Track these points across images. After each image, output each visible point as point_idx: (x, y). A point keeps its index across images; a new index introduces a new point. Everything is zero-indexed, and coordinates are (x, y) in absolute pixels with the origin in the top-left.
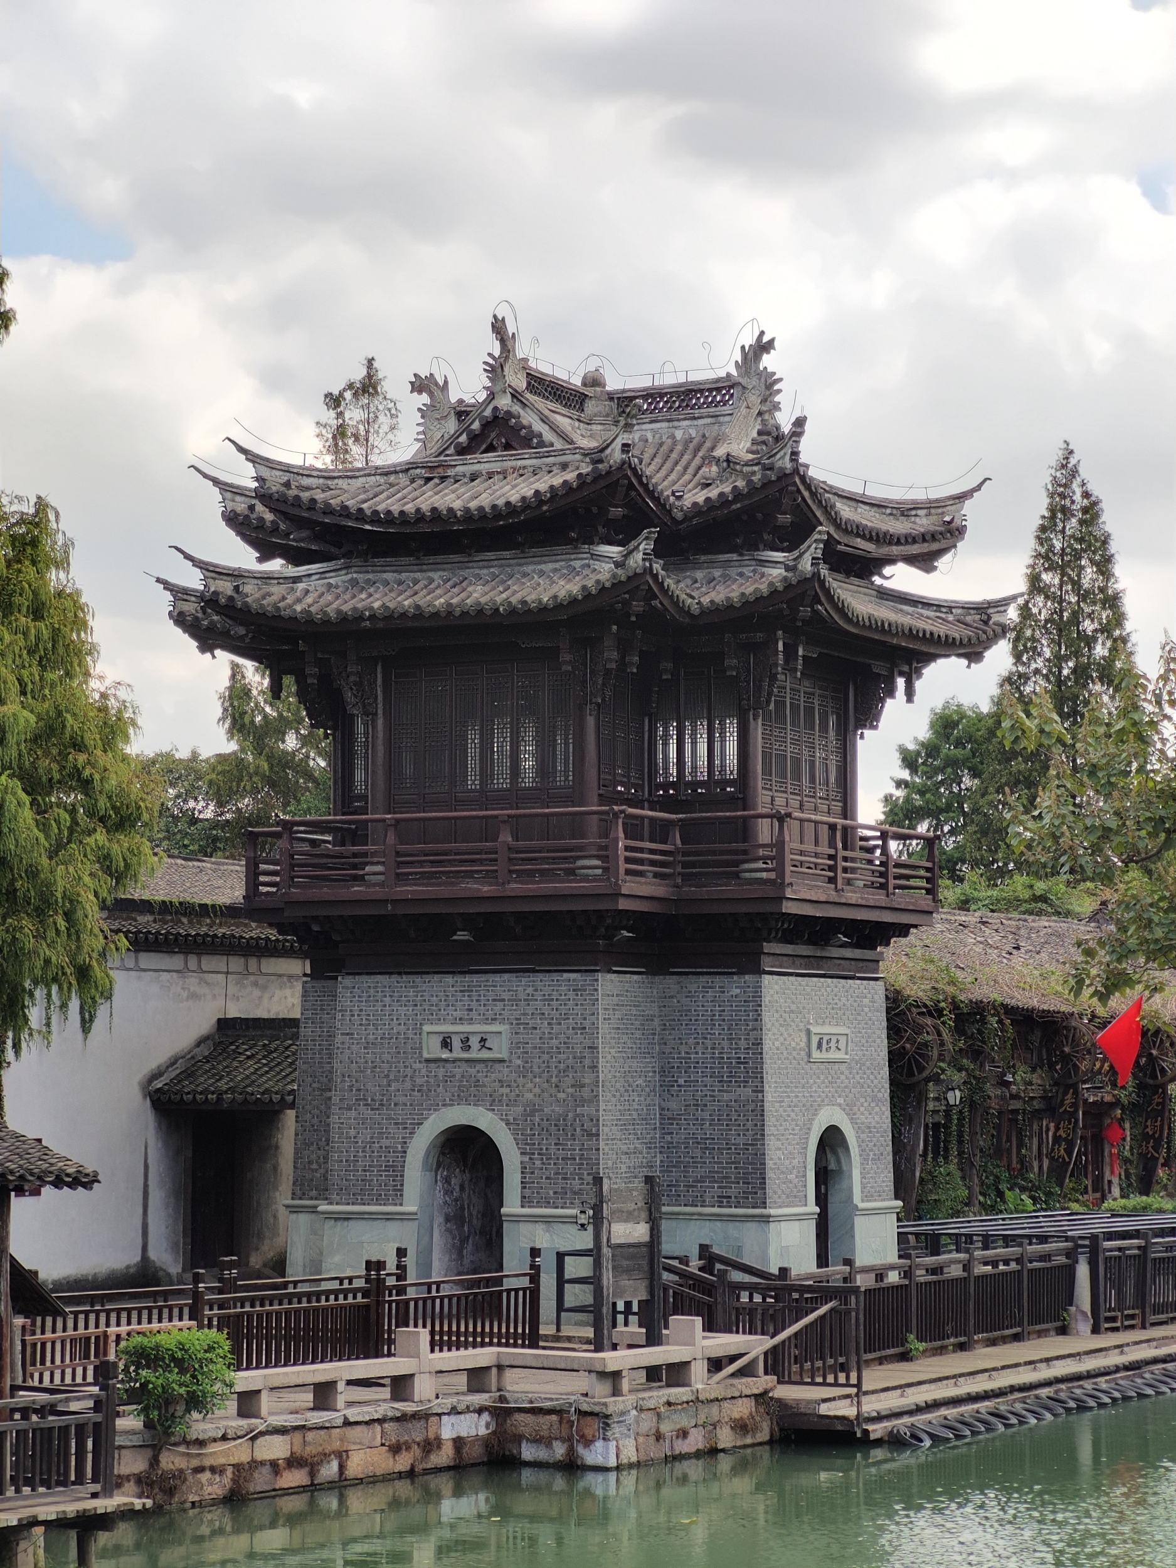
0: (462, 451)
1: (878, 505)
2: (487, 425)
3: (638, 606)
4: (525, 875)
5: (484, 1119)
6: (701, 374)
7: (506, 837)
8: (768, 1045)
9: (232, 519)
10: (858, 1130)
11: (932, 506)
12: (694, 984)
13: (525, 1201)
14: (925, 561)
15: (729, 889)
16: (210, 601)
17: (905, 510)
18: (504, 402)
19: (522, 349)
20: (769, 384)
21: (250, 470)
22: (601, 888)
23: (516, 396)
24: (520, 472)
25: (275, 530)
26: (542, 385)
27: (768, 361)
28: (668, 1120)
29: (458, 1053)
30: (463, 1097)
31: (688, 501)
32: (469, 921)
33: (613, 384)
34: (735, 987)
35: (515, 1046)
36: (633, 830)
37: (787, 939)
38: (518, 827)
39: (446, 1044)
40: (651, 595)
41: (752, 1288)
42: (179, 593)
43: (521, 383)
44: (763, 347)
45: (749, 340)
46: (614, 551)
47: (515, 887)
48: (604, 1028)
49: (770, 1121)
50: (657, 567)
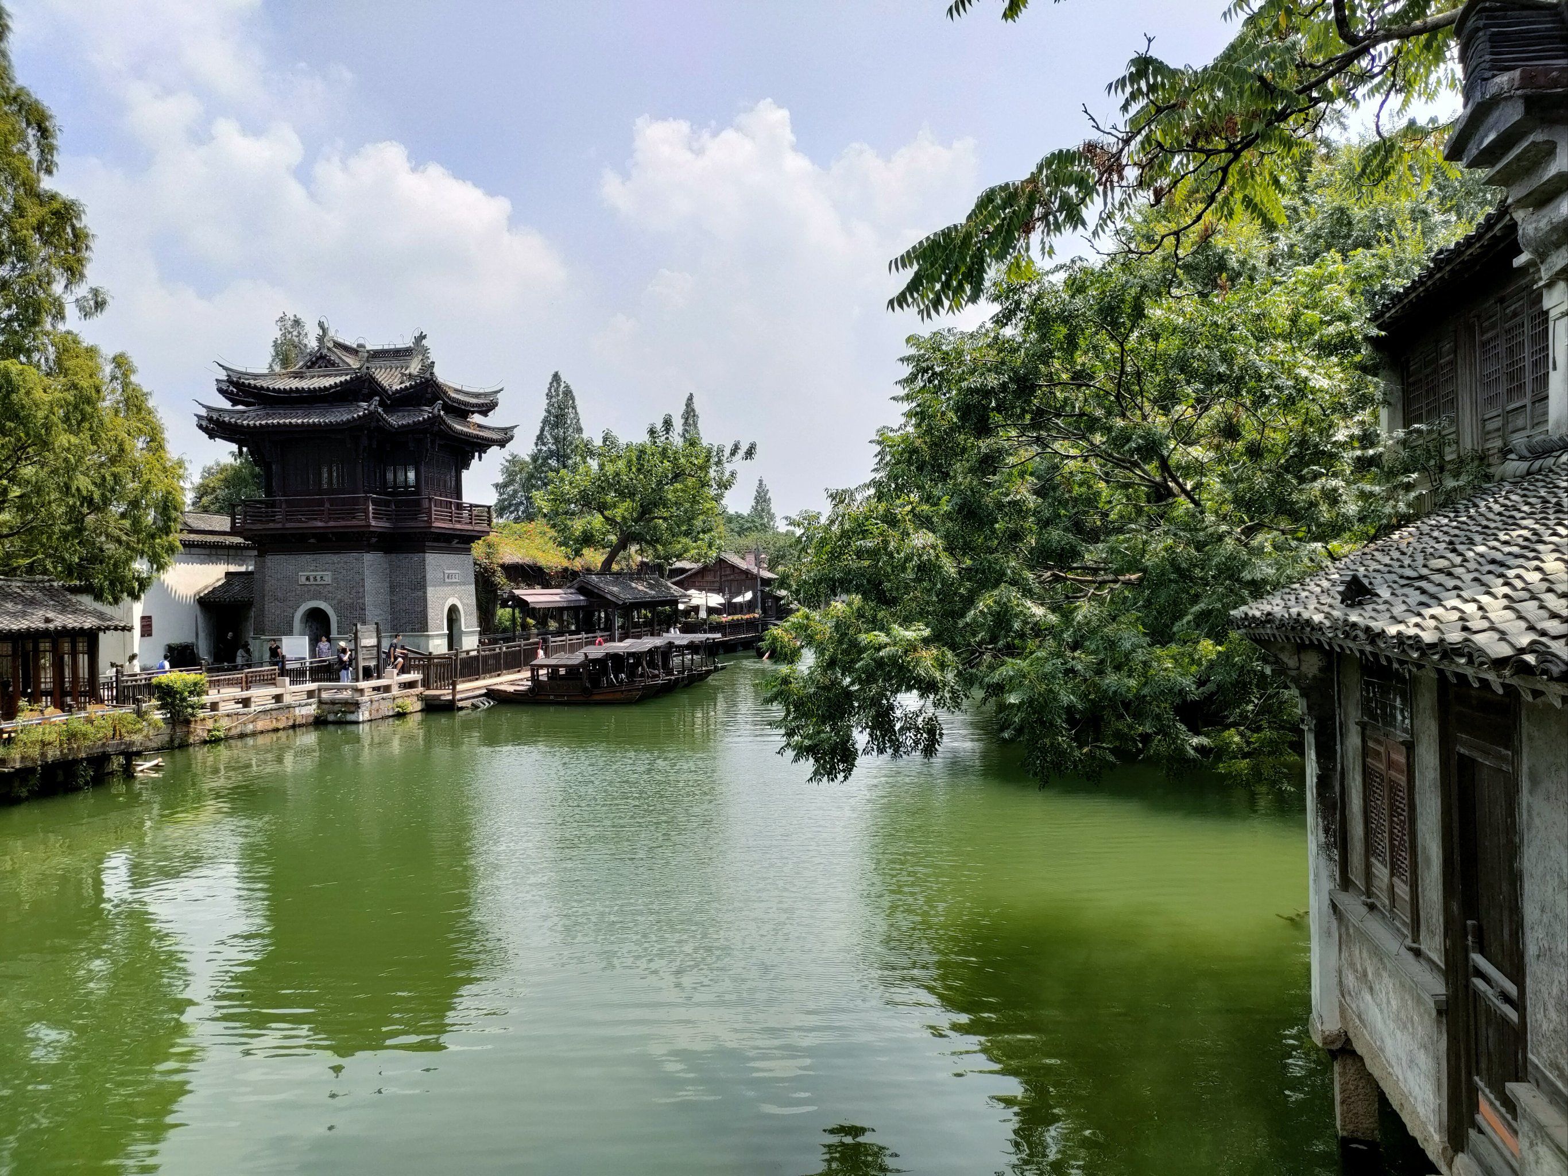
0: (309, 367)
1: (467, 394)
2: (318, 359)
3: (373, 424)
4: (336, 519)
5: (323, 605)
6: (400, 345)
7: (327, 505)
8: (428, 577)
9: (220, 391)
10: (463, 605)
11: (486, 395)
12: (401, 556)
13: (339, 633)
14: (485, 413)
15: (413, 524)
16: (210, 419)
17: (477, 395)
18: (325, 351)
19: (331, 333)
20: (425, 351)
21: (225, 373)
22: (363, 523)
23: (329, 349)
24: (330, 376)
25: (237, 395)
26: (338, 345)
27: (424, 342)
28: (392, 602)
29: (312, 582)
30: (314, 598)
31: (394, 388)
32: (314, 535)
33: (369, 347)
34: (416, 557)
35: (334, 579)
36: (375, 502)
37: (435, 540)
38: (332, 502)
39: (308, 579)
40: (378, 420)
41: (420, 659)
42: (199, 417)
43: (331, 345)
44: (422, 337)
45: (417, 335)
46: (364, 404)
47: (332, 524)
48: (367, 572)
49: (429, 603)
50: (380, 410)
